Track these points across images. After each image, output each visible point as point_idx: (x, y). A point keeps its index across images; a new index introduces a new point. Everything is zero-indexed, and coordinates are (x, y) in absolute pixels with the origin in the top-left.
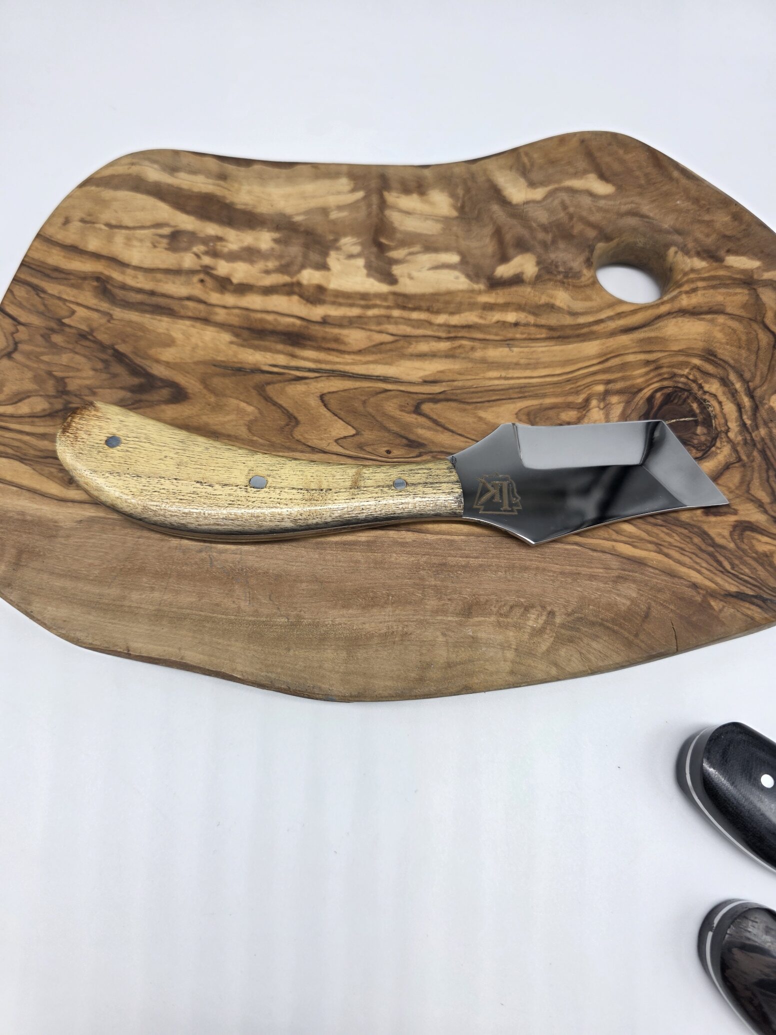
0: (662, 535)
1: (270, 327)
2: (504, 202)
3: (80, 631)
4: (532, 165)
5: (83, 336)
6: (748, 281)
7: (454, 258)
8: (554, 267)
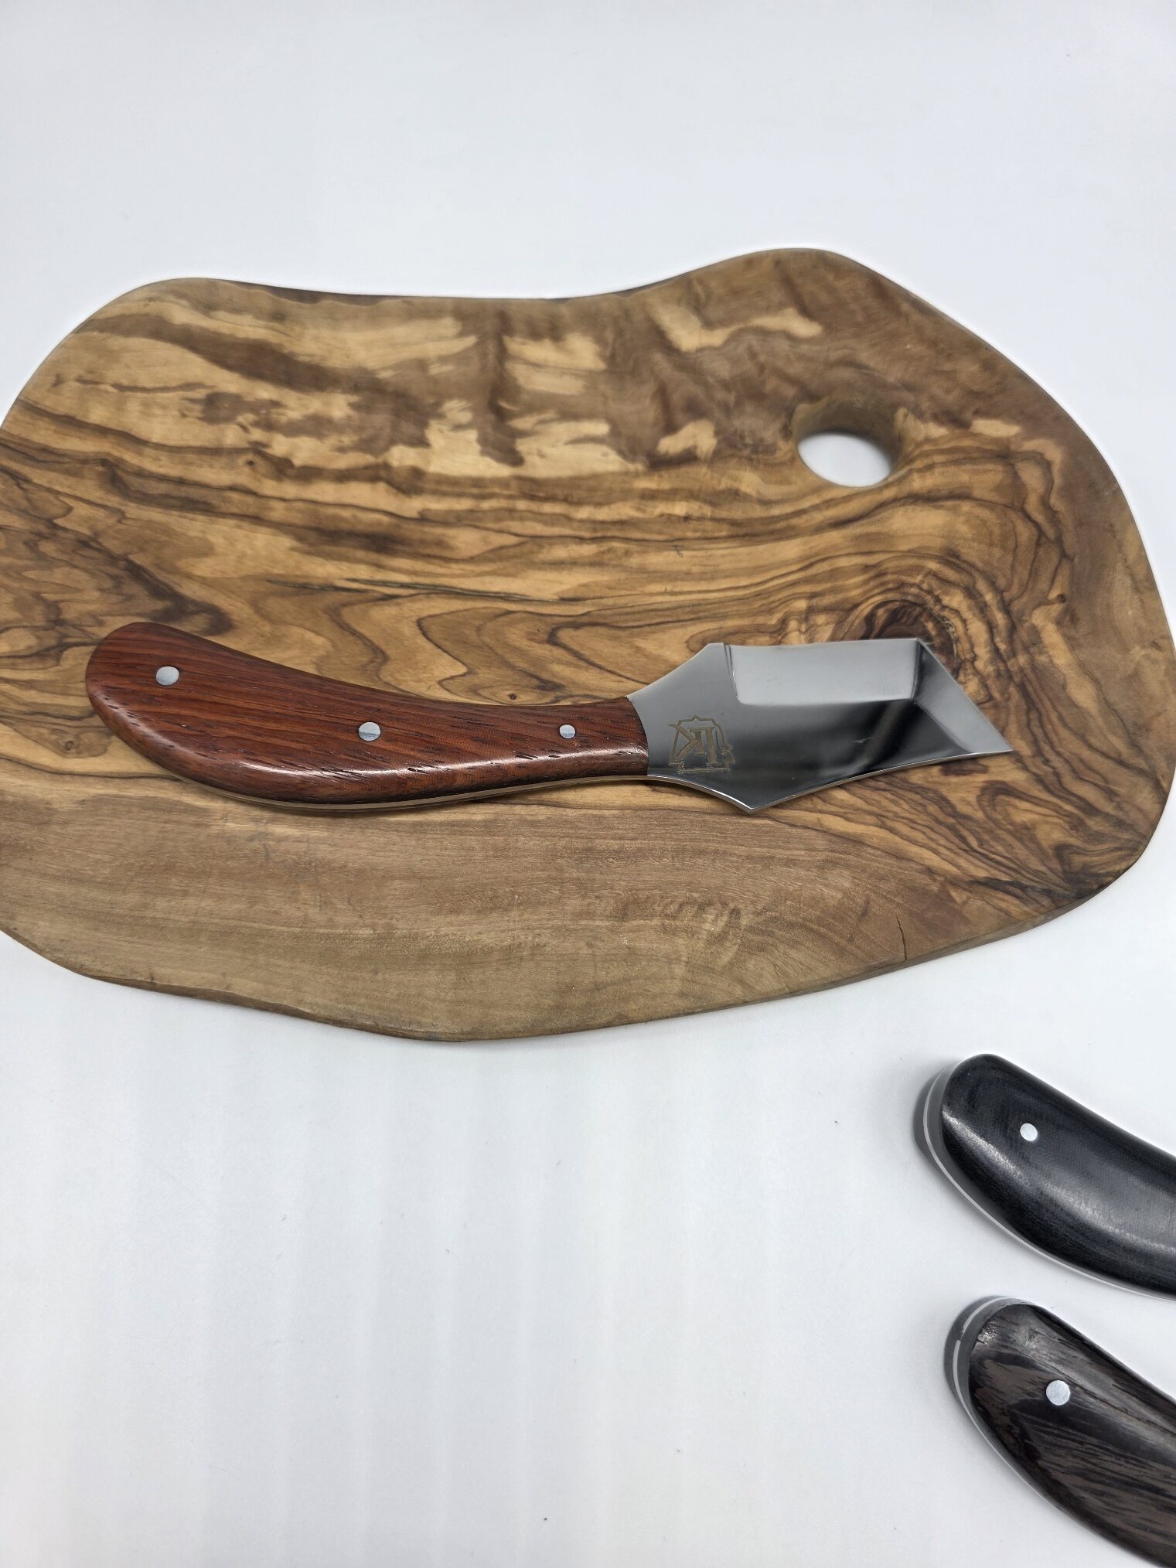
0: (885, 803)
1: (345, 527)
2: (670, 349)
3: (85, 953)
4: (709, 296)
5: (84, 543)
6: (1004, 454)
7: (602, 428)
8: (738, 439)
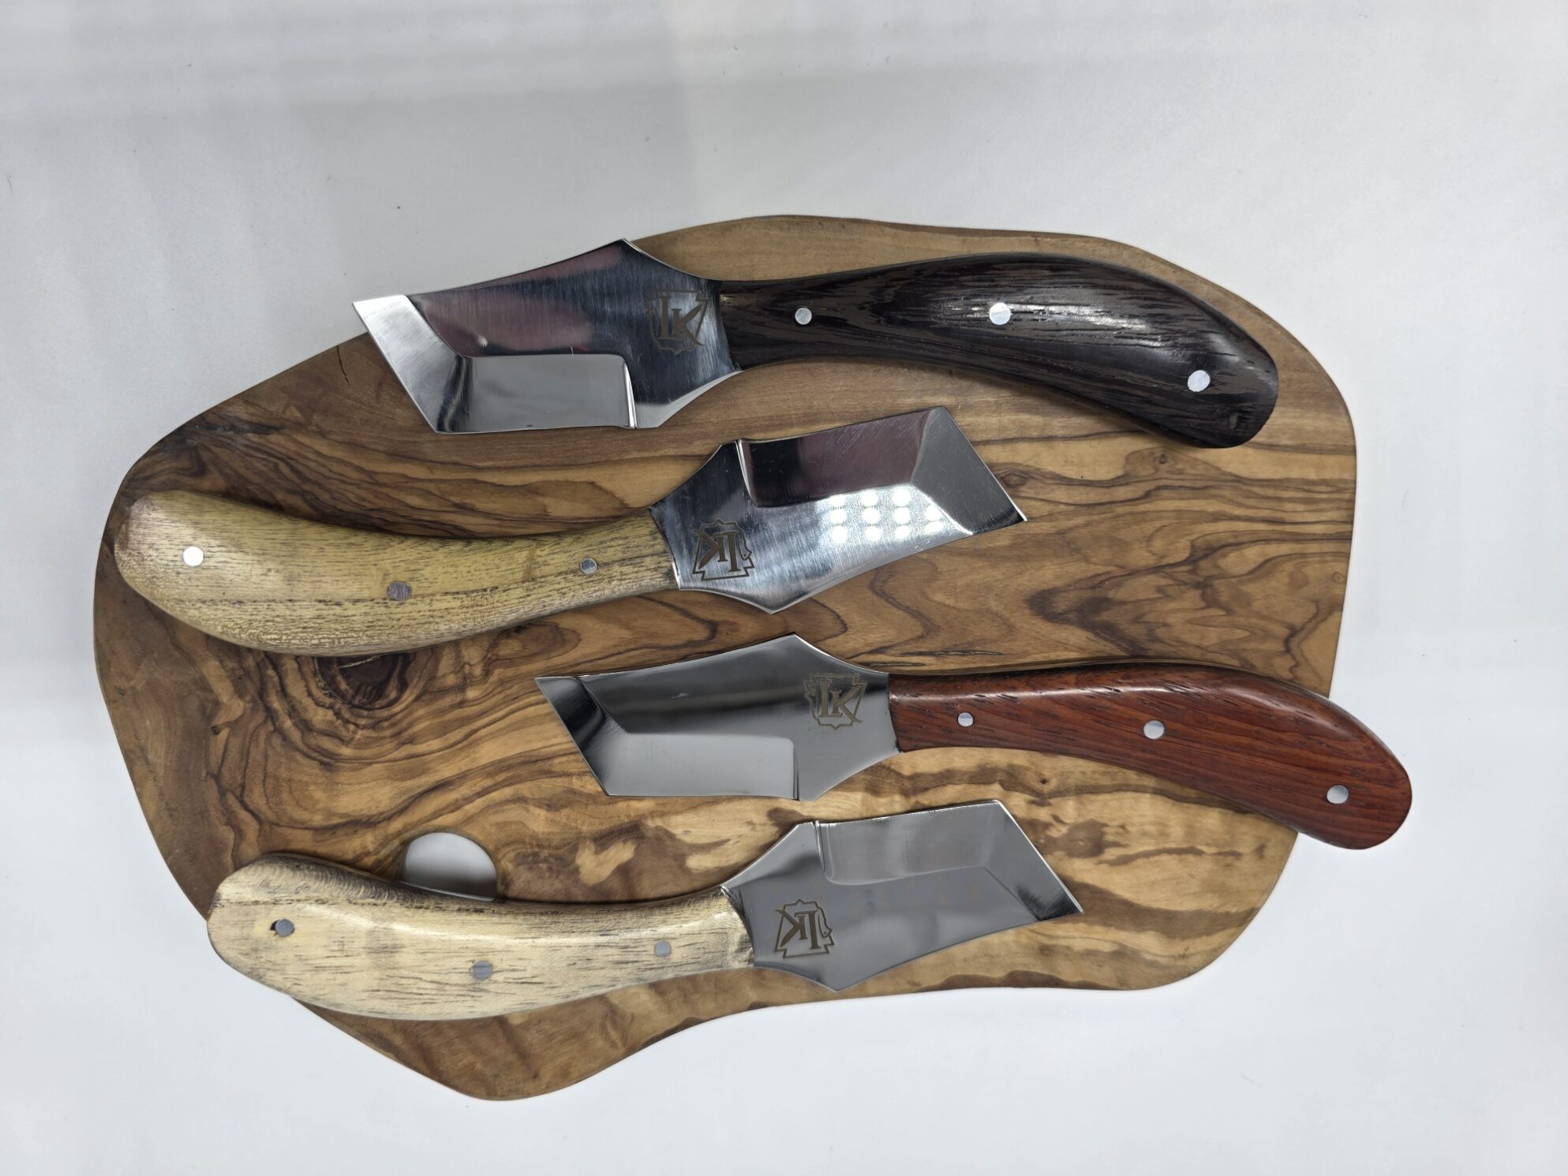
0: (370, 497)
4: (603, 1027)
7: (695, 862)
8: (554, 868)
